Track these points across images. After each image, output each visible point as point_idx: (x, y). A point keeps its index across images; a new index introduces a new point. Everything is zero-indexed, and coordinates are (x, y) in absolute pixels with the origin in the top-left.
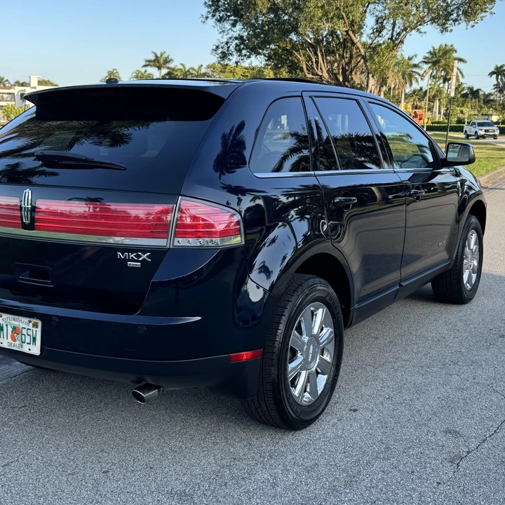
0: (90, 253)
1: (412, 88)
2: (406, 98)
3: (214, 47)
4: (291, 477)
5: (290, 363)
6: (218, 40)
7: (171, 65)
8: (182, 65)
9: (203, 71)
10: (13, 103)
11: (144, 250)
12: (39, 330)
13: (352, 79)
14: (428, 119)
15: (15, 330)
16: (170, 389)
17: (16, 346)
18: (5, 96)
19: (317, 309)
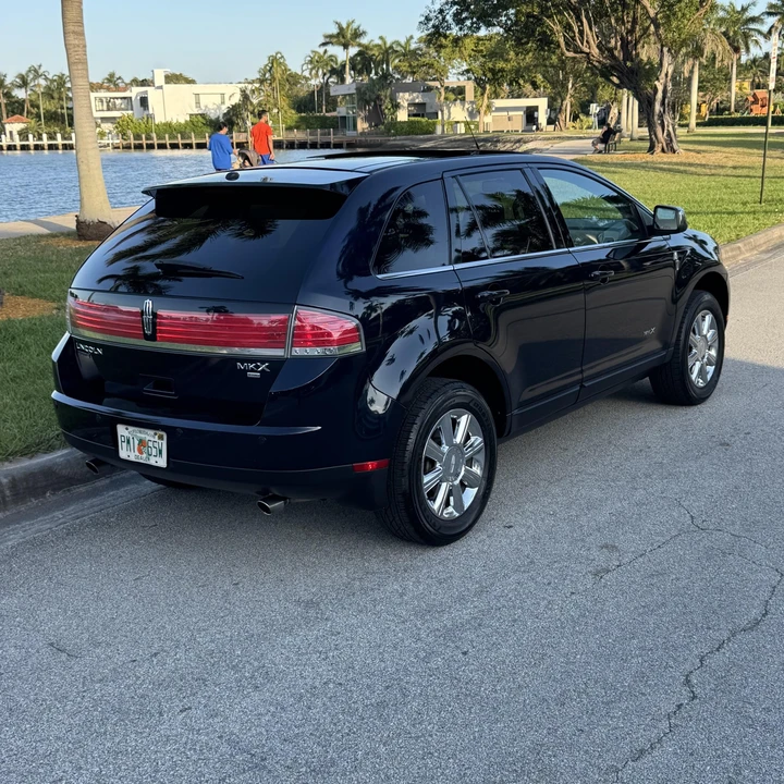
0: (214, 362)
1: (751, 57)
2: (738, 74)
3: (423, 19)
4: (421, 588)
5: (425, 474)
6: (427, 7)
7: (364, 41)
8: (381, 38)
9: (413, 46)
10: (130, 112)
11: (263, 360)
12: (165, 442)
13: (637, 55)
14: (775, 105)
15: (141, 442)
16: (297, 501)
17: (143, 459)
18: (118, 102)
19: (460, 417)
